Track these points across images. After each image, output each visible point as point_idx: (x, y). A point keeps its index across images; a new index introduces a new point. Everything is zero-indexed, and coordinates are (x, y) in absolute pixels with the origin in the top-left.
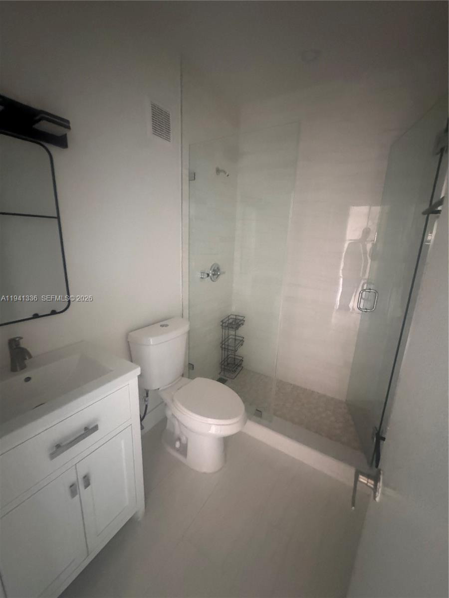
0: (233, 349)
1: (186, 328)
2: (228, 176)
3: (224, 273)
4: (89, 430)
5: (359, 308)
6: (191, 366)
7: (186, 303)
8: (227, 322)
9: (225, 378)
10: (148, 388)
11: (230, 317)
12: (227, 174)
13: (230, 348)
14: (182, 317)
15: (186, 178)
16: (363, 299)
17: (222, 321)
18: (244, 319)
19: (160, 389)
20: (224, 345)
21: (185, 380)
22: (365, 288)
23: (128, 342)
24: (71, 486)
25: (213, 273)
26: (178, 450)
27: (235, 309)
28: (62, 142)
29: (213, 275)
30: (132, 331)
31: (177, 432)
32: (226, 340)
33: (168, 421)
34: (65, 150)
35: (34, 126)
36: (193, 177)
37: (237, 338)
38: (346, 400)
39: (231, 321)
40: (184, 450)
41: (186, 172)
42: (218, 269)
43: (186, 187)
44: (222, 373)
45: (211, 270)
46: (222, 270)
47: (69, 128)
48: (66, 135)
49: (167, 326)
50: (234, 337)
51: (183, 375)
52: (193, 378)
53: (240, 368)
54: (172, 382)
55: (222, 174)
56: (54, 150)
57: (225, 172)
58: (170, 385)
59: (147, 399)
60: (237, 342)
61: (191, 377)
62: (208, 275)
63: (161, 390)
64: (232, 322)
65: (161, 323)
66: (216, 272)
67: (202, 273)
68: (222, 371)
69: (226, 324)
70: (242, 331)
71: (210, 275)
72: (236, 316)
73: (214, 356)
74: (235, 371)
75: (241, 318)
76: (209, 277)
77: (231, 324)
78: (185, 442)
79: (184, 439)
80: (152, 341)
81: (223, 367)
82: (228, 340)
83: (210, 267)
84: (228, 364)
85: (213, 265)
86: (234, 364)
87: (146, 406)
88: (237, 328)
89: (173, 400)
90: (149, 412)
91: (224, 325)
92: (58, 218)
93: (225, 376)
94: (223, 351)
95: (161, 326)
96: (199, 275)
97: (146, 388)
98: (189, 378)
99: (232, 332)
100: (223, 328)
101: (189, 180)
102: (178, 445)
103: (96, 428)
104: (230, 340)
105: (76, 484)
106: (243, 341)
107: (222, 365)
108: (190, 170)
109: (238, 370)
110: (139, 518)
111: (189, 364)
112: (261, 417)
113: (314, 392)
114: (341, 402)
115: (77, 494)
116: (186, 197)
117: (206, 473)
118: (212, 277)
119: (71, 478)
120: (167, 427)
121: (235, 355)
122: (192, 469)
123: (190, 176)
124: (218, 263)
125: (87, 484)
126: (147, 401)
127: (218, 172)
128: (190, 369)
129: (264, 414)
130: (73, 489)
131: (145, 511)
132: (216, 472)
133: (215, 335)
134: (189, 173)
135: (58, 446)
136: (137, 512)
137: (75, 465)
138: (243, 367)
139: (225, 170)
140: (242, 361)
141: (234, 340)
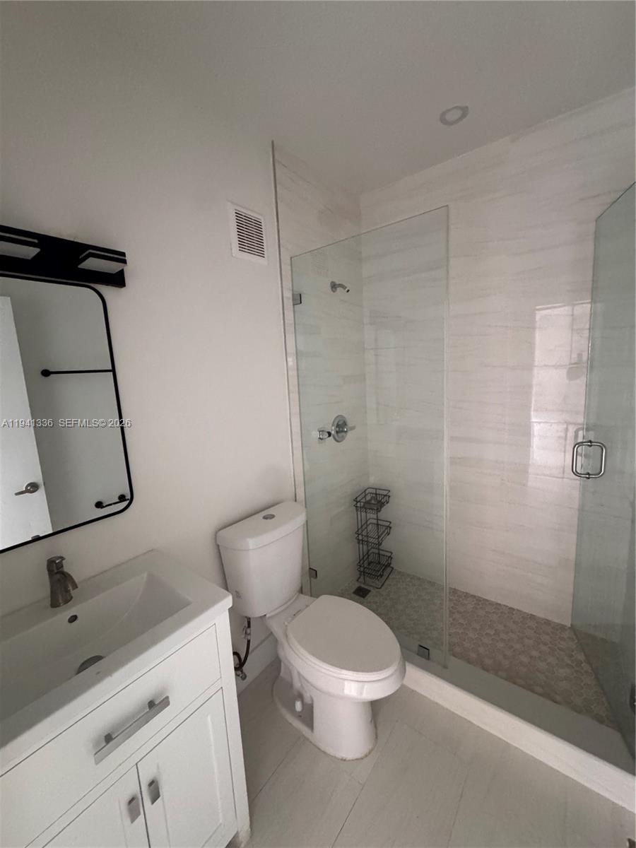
0: (376, 542)
1: (301, 519)
2: (348, 291)
3: (353, 428)
4: (155, 705)
5: (576, 474)
6: (313, 573)
7: (300, 479)
8: (364, 500)
9: (366, 587)
10: (249, 615)
11: (367, 492)
12: (347, 290)
13: (371, 540)
14: (296, 501)
15: (289, 303)
16: (581, 455)
17: (355, 500)
18: (389, 494)
19: (267, 616)
20: (360, 536)
21: (305, 599)
22: (580, 440)
23: (218, 546)
24: (130, 802)
25: (337, 429)
26: (299, 716)
27: (373, 480)
28: (118, 280)
29: (337, 432)
30: (222, 529)
31: (297, 684)
32: (364, 527)
33: (282, 664)
34: (123, 289)
35: (80, 266)
36: (298, 299)
37: (380, 522)
38: (571, 625)
39: (368, 498)
40: (308, 717)
41: (288, 294)
42: (345, 424)
43: (289, 315)
44: (361, 579)
45: (333, 425)
46: (350, 424)
47: (125, 262)
48: (123, 270)
49: (272, 517)
50: (375, 521)
51: (301, 591)
52: (317, 597)
53: (389, 570)
54: (286, 603)
55: (339, 289)
56: (107, 291)
57: (344, 287)
58: (281, 610)
59: (248, 631)
60: (382, 530)
61: (315, 594)
62: (330, 434)
63: (269, 618)
64: (370, 500)
65: (265, 512)
66: (341, 427)
67: (321, 431)
68: (360, 575)
69: (362, 504)
70: (385, 513)
71: (333, 432)
72: (376, 489)
73: (349, 554)
74: (381, 576)
75: (385, 493)
76: (331, 437)
77: (368, 502)
78: (310, 702)
79: (307, 696)
80: (252, 543)
81: (362, 569)
82: (366, 528)
83: (332, 421)
84: (369, 564)
85: (336, 418)
86: (379, 563)
87: (249, 641)
88: (378, 510)
89: (287, 636)
90: (253, 651)
91: (359, 504)
93: (368, 585)
94: (361, 546)
95: (265, 518)
96: (316, 434)
97: (245, 615)
98: (311, 596)
99: (372, 515)
100: (357, 510)
101: (294, 305)
102: (298, 706)
103: (165, 702)
104: (369, 527)
105: (138, 799)
106: (390, 528)
107: (360, 566)
108: (294, 289)
109: (386, 574)
110: (242, 842)
111: (310, 568)
112: (428, 658)
113: (513, 609)
114: (563, 628)
115: (139, 814)
116: (290, 329)
117: (345, 760)
118: (336, 435)
119: (131, 788)
120: (282, 674)
121: (379, 549)
122: (324, 753)
123: (294, 299)
124: (344, 415)
125: (155, 796)
126: (250, 634)
127: (334, 286)
128: (312, 579)
129: (433, 652)
130: (134, 806)
131: (250, 830)
132: (362, 759)
133: (346, 522)
134: (293, 295)
135: (109, 738)
136: (237, 833)
137: (136, 764)
138: (393, 568)
139: (344, 284)
140: (392, 558)
141: (376, 526)
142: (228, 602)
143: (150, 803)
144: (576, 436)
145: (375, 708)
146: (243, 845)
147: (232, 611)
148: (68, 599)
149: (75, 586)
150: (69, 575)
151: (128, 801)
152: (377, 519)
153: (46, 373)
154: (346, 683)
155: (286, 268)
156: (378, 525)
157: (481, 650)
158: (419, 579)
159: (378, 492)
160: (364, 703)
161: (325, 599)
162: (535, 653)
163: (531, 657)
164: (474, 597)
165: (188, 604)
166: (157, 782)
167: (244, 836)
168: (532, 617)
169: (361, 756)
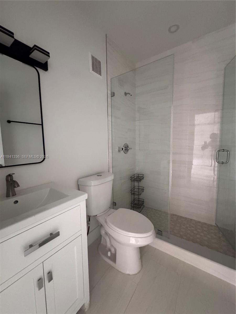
2: (131, 95)
3: (131, 149)
5: (218, 162)
6: (114, 204)
10: (89, 215)
11: (135, 175)
14: (109, 172)
15: (109, 95)
17: (131, 177)
18: (143, 176)
20: (133, 192)
21: (112, 210)
23: (78, 185)
25: (125, 149)
26: (110, 258)
27: (138, 170)
28: (45, 67)
29: (125, 150)
30: (80, 179)
32: (134, 189)
33: (102, 238)
36: (113, 95)
37: (140, 188)
38: (215, 224)
40: (114, 258)
41: (109, 92)
42: (128, 146)
43: (109, 100)
45: (124, 147)
46: (130, 147)
47: (49, 57)
48: (47, 62)
49: (101, 175)
50: (138, 187)
52: (117, 209)
53: (142, 206)
55: (128, 95)
57: (130, 94)
58: (103, 213)
59: (89, 222)
60: (140, 190)
63: (98, 216)
65: (98, 174)
67: (119, 148)
69: (134, 179)
70: (142, 184)
71: (124, 149)
72: (138, 174)
73: (128, 198)
76: (123, 151)
79: (113, 250)
80: (93, 183)
81: (133, 205)
83: (123, 145)
85: (125, 144)
87: (89, 227)
88: (139, 182)
89: (106, 222)
90: (91, 232)
91: (132, 179)
92: (42, 125)
94: (132, 196)
95: (97, 176)
96: (117, 149)
99: (136, 184)
100: (131, 181)
101: (111, 97)
102: (109, 254)
103: (58, 234)
104: (136, 190)
105: (42, 279)
106: (144, 189)
107: (132, 204)
108: (112, 91)
109: (142, 208)
110: (86, 309)
111: (113, 202)
112: (162, 235)
113: (192, 220)
114: (212, 226)
115: (43, 287)
116: (110, 106)
117: (130, 275)
118: (125, 151)
119: (39, 273)
120: (102, 242)
121: (139, 198)
122: (120, 272)
123: (111, 95)
124: (127, 143)
125: (50, 279)
126: (90, 224)
127: (126, 94)
128: (114, 206)
129: (163, 233)
130: (40, 283)
131: (89, 303)
132: (136, 274)
133: (127, 185)
134: (111, 93)
135: (31, 246)
136: (84, 304)
137: (43, 262)
138: (144, 206)
140: (144, 202)
141: (138, 189)
143: (48, 282)
145: (142, 250)
146: (86, 310)
148: (14, 194)
150: (16, 181)
151: (38, 279)
152: (139, 186)
153: (9, 122)
155: (109, 83)
156: (139, 188)
157: (181, 233)
158: (155, 209)
159: (139, 175)
161: (120, 210)
162: (202, 234)
163: (201, 236)
164: (176, 215)
166: (52, 272)
167: (87, 306)
168: (199, 222)
169: (137, 273)
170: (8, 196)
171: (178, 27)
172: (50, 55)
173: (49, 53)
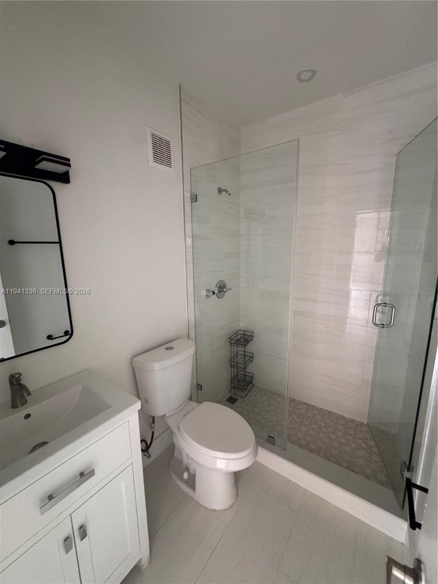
0: (243, 366)
1: (191, 351)
2: (230, 194)
3: (230, 289)
4: (84, 475)
5: (375, 324)
6: (199, 387)
7: (192, 323)
8: (236, 339)
9: (234, 396)
10: (153, 415)
11: (238, 333)
12: (229, 193)
13: (239, 365)
14: (189, 338)
15: (188, 201)
16: (379, 312)
17: (230, 338)
18: (253, 335)
19: (167, 415)
20: (233, 363)
21: (193, 404)
22: (379, 302)
23: (133, 367)
24: (65, 540)
25: (219, 290)
26: (186, 482)
27: (242, 325)
28: (64, 178)
29: (219, 292)
30: (136, 356)
31: (185, 461)
32: (235, 357)
33: (176, 449)
34: (68, 185)
35: (36, 167)
36: (194, 198)
37: (246, 353)
38: (368, 423)
39: (239, 337)
40: (192, 483)
41: (188, 195)
42: (225, 286)
43: (188, 209)
44: (233, 392)
45: (216, 287)
46: (228, 287)
47: (69, 165)
48: (68, 171)
49: (172, 348)
50: (243, 353)
51: (191, 399)
52: (201, 403)
53: (251, 385)
54: (180, 407)
55: (224, 193)
56: (56, 185)
57: (227, 192)
58: (176, 411)
59: (153, 426)
60: (247, 358)
61: (199, 402)
62: (214, 293)
63: (168, 417)
64: (240, 338)
65: (167, 345)
66: (222, 289)
67: (208, 291)
68: (232, 388)
69: (235, 341)
70: (250, 347)
71: (216, 292)
72: (244, 331)
73: (224, 375)
74: (246, 389)
75: (250, 334)
76: (215, 295)
77: (238, 340)
78: (194, 473)
79: (192, 467)
80: (157, 366)
81: (233, 385)
82: (237, 357)
83: (216, 284)
84: (238, 381)
85: (219, 282)
86: (244, 381)
87: (153, 433)
88: (245, 346)
89: (179, 429)
90: (156, 438)
91: (232, 342)
93: (236, 395)
94: (233, 369)
95: (167, 349)
96: (204, 293)
97: (151, 414)
98: (197, 402)
99: (241, 349)
100: (231, 345)
101: (191, 202)
102: (186, 476)
103: (92, 473)
104: (239, 357)
105: (71, 539)
106: (253, 357)
107: (232, 383)
108: (192, 191)
109: (249, 388)
110: (143, 565)
111: (197, 384)
112: (274, 444)
113: (331, 412)
114: (362, 424)
115: (72, 548)
116: (188, 218)
117: (215, 511)
118: (218, 294)
119: (66, 531)
120: (175, 454)
121: (245, 372)
122: (201, 505)
123: (191, 199)
124: (224, 280)
125: (83, 534)
126: (154, 428)
127: (220, 191)
128: (199, 391)
129: (277, 441)
130: (68, 543)
131: (149, 557)
132: (227, 509)
133: (223, 352)
134: (191, 195)
135: (51, 497)
136: (141, 559)
137: (71, 515)
138: (253, 384)
139: (227, 189)
140: (253, 378)
141: (243, 356)
142: (138, 405)
143: (80, 540)
144: (377, 300)
145: (237, 477)
146: (144, 567)
147: (141, 412)
148: (24, 402)
149: (29, 394)
150: (25, 386)
151: (65, 538)
152: (245, 352)
153: (12, 242)
154: (218, 460)
155: (187, 177)
156: (245, 355)
157: (309, 438)
158: (271, 392)
159: (246, 333)
160: (230, 473)
161: (207, 405)
162: (343, 441)
163: (341, 443)
164: (306, 404)
165: (110, 407)
166: (85, 527)
167: (145, 561)
168: (343, 418)
169: (226, 507)
170: (14, 406)
171: (314, 72)
172: (71, 163)
173: (68, 160)
